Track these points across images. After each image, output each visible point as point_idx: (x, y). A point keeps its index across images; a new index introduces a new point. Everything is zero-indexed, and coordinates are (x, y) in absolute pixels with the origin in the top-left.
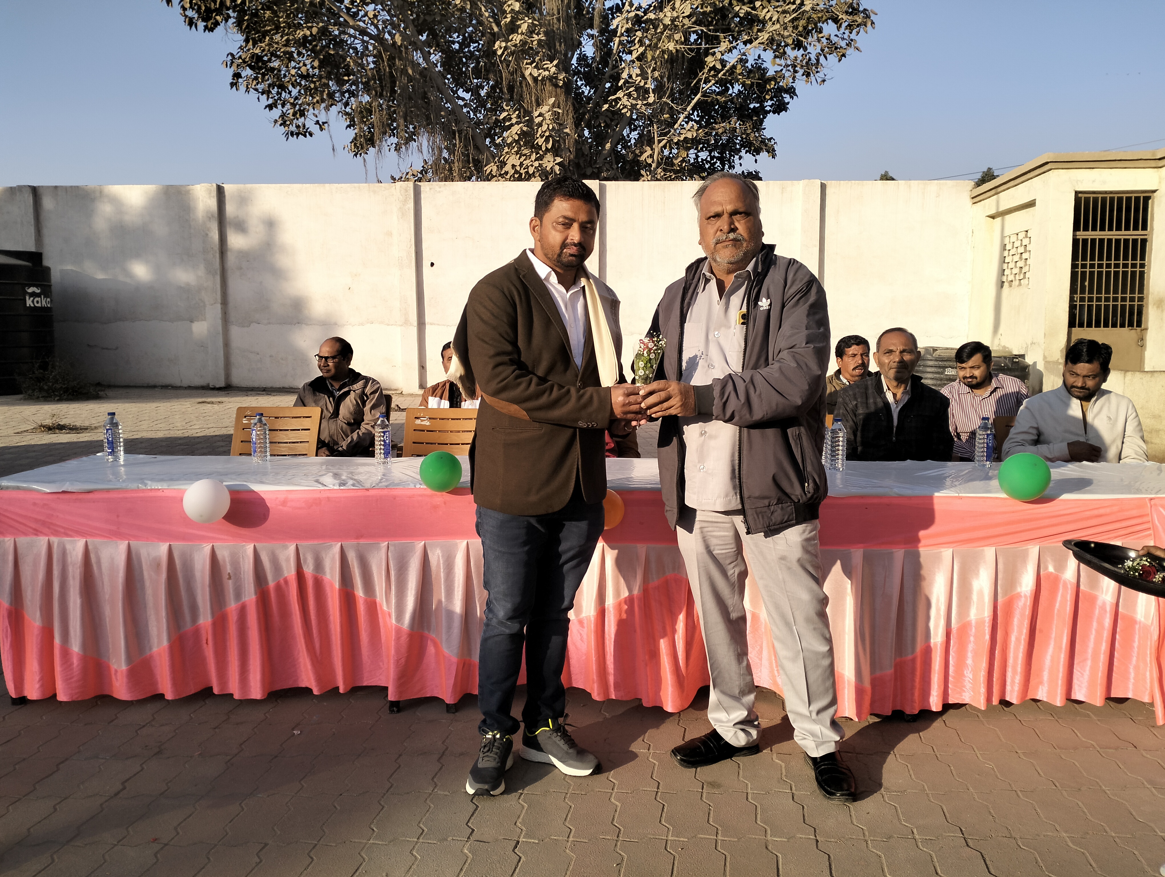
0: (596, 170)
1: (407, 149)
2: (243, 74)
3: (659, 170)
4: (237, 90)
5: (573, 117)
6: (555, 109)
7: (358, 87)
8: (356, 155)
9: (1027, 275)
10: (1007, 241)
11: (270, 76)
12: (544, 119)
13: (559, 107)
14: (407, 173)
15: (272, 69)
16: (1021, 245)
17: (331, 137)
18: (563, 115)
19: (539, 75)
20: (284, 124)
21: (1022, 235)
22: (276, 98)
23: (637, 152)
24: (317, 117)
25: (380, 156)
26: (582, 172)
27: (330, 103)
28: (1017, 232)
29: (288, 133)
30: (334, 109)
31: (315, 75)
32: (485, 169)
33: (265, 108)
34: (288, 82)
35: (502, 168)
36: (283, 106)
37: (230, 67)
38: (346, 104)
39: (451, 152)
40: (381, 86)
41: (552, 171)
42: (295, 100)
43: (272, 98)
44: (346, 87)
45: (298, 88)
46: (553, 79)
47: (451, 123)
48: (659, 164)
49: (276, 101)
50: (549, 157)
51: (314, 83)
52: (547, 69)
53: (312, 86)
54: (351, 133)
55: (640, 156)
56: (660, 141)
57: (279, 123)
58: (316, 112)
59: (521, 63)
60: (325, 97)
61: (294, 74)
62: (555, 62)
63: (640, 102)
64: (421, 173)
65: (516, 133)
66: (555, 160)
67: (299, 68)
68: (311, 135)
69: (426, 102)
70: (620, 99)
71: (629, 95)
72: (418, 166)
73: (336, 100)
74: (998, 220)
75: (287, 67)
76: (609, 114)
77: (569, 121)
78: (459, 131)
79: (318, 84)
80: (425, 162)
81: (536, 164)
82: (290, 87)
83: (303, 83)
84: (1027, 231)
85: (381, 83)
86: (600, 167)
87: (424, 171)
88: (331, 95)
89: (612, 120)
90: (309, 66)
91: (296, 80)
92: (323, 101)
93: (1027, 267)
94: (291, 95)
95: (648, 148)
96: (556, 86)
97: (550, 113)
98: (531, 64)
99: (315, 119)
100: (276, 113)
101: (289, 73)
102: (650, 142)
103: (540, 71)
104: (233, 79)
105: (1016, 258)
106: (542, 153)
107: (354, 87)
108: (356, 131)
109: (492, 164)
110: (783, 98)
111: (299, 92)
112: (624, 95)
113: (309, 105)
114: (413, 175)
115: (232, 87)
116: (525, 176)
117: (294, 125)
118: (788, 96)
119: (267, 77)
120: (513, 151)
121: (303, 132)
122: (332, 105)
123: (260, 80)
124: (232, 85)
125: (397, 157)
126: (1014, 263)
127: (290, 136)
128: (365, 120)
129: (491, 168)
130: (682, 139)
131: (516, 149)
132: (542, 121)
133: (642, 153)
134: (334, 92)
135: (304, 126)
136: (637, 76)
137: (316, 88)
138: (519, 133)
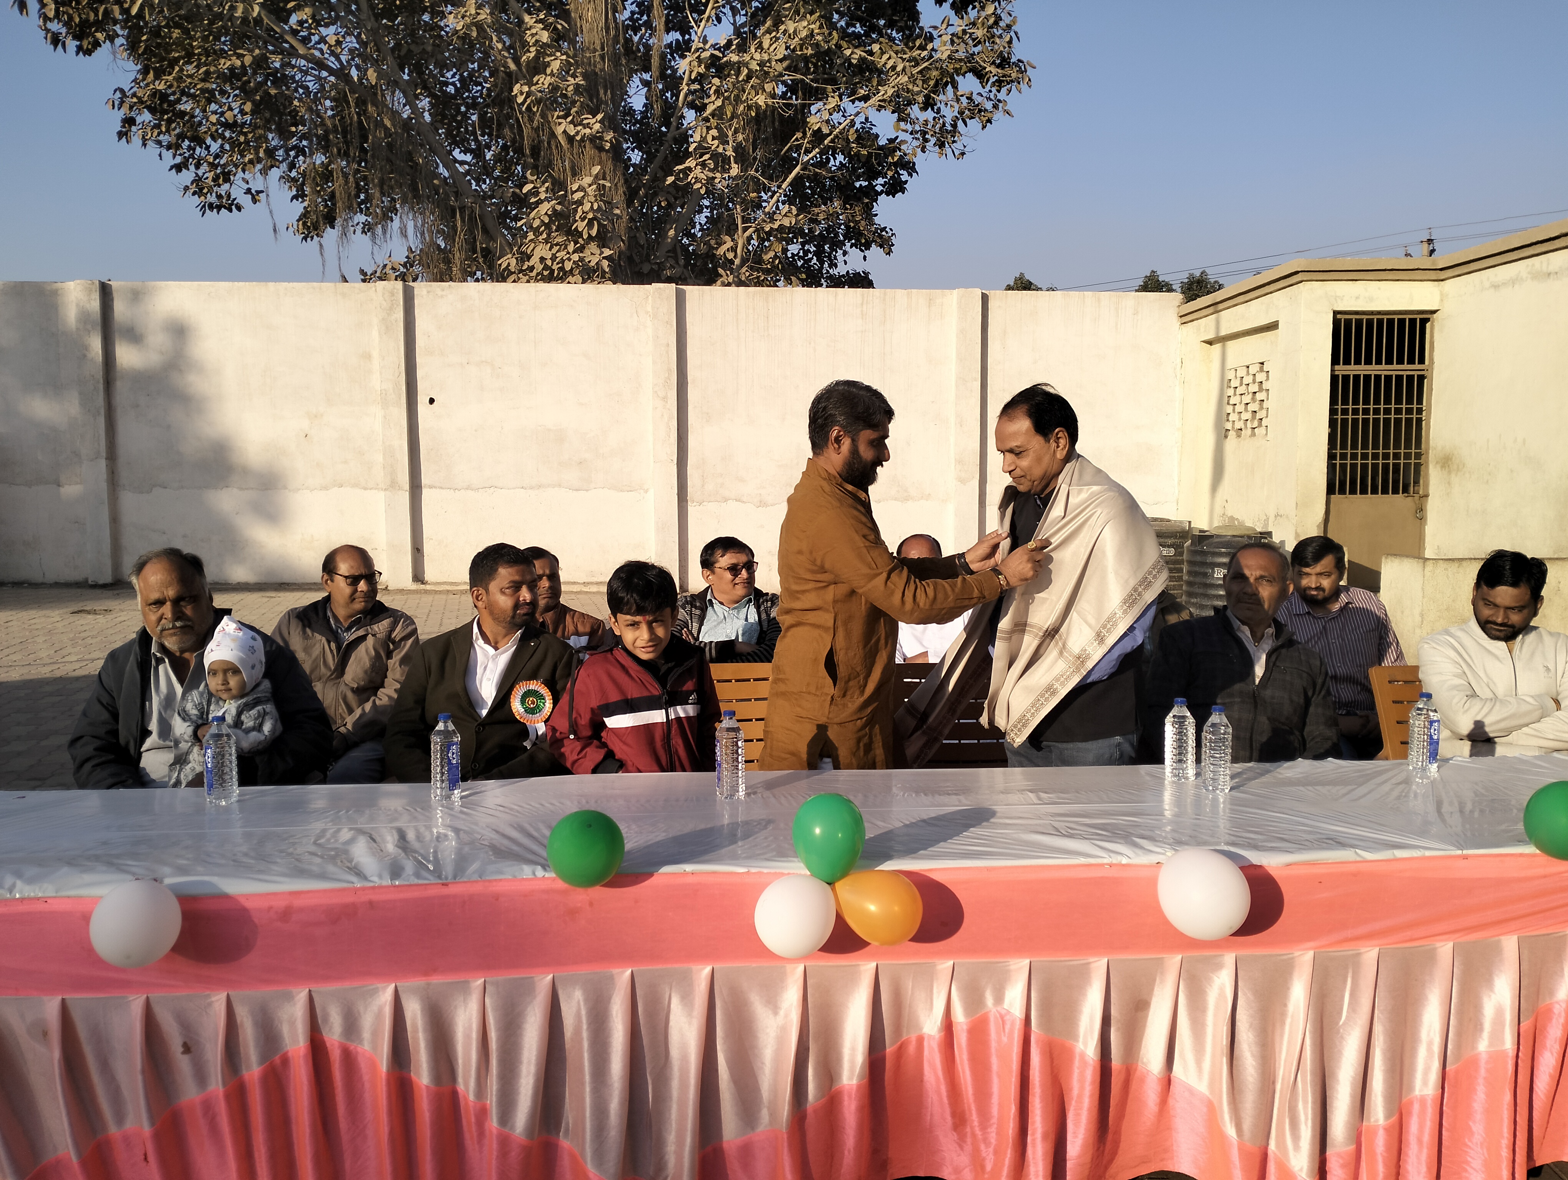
0: (655, 267)
1: (384, 232)
2: (139, 120)
3: (744, 269)
4: (128, 142)
5: (624, 193)
6: (601, 182)
7: (311, 142)
8: (305, 238)
9: (1264, 423)
10: (1230, 375)
11: (178, 123)
12: (586, 194)
13: (604, 179)
14: (385, 266)
15: (183, 114)
16: (1254, 382)
17: (271, 212)
18: (610, 190)
19: (577, 133)
20: (199, 192)
21: (1254, 369)
22: (186, 155)
23: (713, 242)
24: (247, 183)
25: (345, 241)
26: (637, 269)
27: (269, 164)
28: (1247, 364)
29: (204, 206)
30: (275, 173)
31: (245, 123)
32: (499, 262)
33: (170, 170)
34: (206, 132)
35: (523, 261)
36: (198, 166)
37: (119, 109)
38: (292, 166)
39: (450, 237)
40: (346, 142)
41: (598, 268)
42: (215, 159)
43: (180, 155)
44: (294, 141)
45: (220, 141)
46: (595, 140)
47: (448, 196)
48: (744, 262)
49: (186, 159)
50: (593, 247)
51: (245, 134)
52: (587, 126)
53: (242, 139)
54: (298, 207)
55: (717, 249)
56: (745, 229)
57: (192, 191)
58: (247, 176)
59: (550, 116)
60: (261, 154)
61: (215, 121)
62: (599, 117)
63: (718, 175)
64: (405, 265)
65: (546, 214)
66: (602, 253)
67: (222, 114)
68: (239, 208)
69: (411, 167)
70: (690, 169)
71: (703, 165)
72: (400, 256)
73: (278, 160)
74: (1217, 347)
75: (204, 111)
76: (672, 190)
77: (619, 198)
78: (460, 209)
79: (250, 136)
80: (410, 249)
81: (575, 257)
82: (209, 141)
83: (227, 134)
84: (1262, 363)
85: (344, 137)
86: (661, 263)
87: (409, 264)
88: (271, 153)
89: (676, 199)
90: (236, 111)
91: (217, 130)
92: (259, 160)
93: (1264, 412)
94: (209, 152)
95: (727, 238)
96: (601, 149)
97: (594, 187)
98: (565, 117)
99: (246, 186)
100: (188, 176)
101: (207, 121)
102: (731, 230)
103: (579, 128)
104: (123, 126)
105: (1247, 399)
106: (582, 242)
107: (305, 143)
108: (306, 204)
109: (510, 256)
110: (899, 175)
111: (222, 146)
112: (697, 165)
113: (236, 166)
114: (393, 268)
115: (120, 139)
116: (559, 274)
117: (214, 194)
118: (905, 173)
119: (173, 125)
120: (540, 238)
121: (228, 205)
122: (272, 166)
123: (164, 129)
124: (121, 135)
125: (370, 243)
126: (1243, 406)
127: (207, 211)
128: (318, 189)
129: (509, 261)
130: (776, 226)
131: (544, 236)
132: (583, 197)
133: (720, 244)
134: (276, 149)
135: (229, 196)
136: (714, 138)
137: (247, 142)
138: (549, 213)
